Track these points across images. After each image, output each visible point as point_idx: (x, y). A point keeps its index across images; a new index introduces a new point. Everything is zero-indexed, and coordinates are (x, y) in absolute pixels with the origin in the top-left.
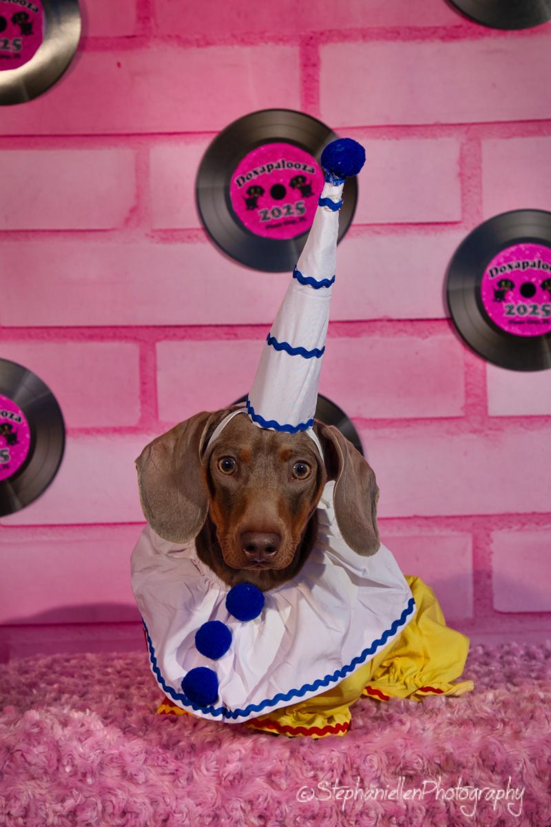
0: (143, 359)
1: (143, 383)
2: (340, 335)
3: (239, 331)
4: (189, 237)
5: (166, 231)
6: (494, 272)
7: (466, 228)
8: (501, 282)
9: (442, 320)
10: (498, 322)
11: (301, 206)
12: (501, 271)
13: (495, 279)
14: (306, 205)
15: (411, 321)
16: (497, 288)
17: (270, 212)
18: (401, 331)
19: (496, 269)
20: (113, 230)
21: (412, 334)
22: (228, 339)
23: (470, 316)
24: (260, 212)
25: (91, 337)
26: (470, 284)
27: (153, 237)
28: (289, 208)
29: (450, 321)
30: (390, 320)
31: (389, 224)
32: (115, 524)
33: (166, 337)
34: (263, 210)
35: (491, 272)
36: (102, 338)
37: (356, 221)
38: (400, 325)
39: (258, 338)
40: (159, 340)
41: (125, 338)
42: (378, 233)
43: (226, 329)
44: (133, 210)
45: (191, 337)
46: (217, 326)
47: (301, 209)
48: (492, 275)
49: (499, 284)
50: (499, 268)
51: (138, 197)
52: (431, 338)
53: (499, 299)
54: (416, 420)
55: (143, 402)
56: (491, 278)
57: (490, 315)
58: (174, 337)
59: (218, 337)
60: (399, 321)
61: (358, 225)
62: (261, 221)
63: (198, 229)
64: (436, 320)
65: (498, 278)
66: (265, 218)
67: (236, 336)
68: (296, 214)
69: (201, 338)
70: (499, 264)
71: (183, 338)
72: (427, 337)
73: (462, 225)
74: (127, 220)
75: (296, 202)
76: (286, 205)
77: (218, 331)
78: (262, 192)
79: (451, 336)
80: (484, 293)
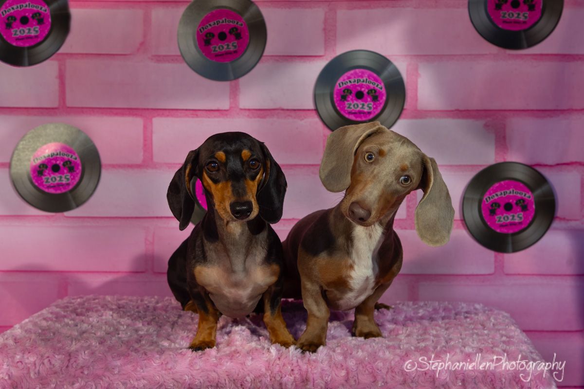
0: (145, 127)
1: (145, 140)
2: (255, 117)
3: (199, 113)
4: (173, 60)
5: (159, 56)
6: (341, 84)
7: (327, 60)
8: (345, 90)
9: (312, 110)
10: (342, 113)
11: (235, 44)
12: (345, 84)
13: (341, 89)
14: (237, 44)
15: (295, 110)
16: (343, 94)
17: (217, 47)
18: (289, 116)
19: (342, 83)
20: (130, 54)
21: (295, 118)
22: (193, 117)
23: (327, 108)
24: (212, 47)
25: (116, 114)
26: (328, 91)
27: (152, 59)
28: (228, 45)
29: (316, 110)
30: (283, 110)
31: (284, 56)
32: (128, 218)
33: (158, 115)
34: (214, 46)
35: (339, 84)
36: (123, 114)
37: (265, 54)
38: (288, 113)
39: (209, 117)
40: (155, 117)
41: (136, 115)
42: (277, 61)
43: (191, 112)
44: (142, 44)
45: (172, 116)
46: (187, 110)
47: (235, 46)
48: (340, 86)
49: (344, 91)
50: (344, 82)
51: (145, 36)
52: (306, 120)
53: (343, 100)
54: (296, 166)
55: (145, 151)
56: (339, 88)
57: (338, 108)
58: (162, 115)
59: (187, 116)
60: (288, 110)
61: (266, 56)
62: (212, 52)
63: (178, 56)
64: (309, 110)
65: (343, 88)
66: (214, 51)
67: (197, 116)
68: (232, 49)
69: (177, 117)
70: (344, 80)
71: (168, 116)
72: (303, 119)
73: (324, 57)
74: (138, 50)
75: (232, 42)
76: (226, 43)
77: (188, 113)
78: (214, 36)
79: (317, 119)
80: (335, 96)
